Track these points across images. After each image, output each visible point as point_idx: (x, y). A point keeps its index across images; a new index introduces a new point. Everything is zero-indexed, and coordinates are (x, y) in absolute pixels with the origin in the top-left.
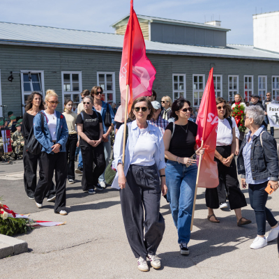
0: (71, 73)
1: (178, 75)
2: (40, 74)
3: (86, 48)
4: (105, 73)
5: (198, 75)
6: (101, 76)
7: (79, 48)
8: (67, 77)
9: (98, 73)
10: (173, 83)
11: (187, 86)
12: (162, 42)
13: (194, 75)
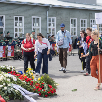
0: (19, 17)
1: (73, 19)
2: (3, 17)
3: (27, 4)
4: (36, 17)
5: (83, 19)
6: (34, 19)
7: (23, 4)
8: (16, 19)
9: (32, 17)
10: (70, 23)
11: (77, 25)
12: (63, 1)
13: (81, 19)
